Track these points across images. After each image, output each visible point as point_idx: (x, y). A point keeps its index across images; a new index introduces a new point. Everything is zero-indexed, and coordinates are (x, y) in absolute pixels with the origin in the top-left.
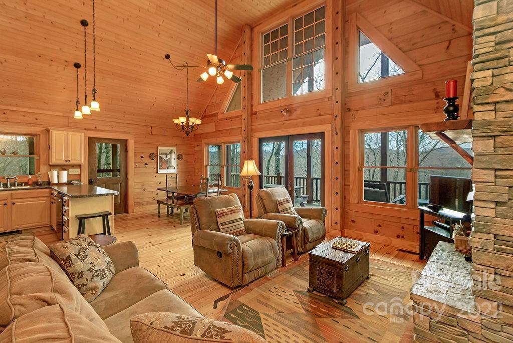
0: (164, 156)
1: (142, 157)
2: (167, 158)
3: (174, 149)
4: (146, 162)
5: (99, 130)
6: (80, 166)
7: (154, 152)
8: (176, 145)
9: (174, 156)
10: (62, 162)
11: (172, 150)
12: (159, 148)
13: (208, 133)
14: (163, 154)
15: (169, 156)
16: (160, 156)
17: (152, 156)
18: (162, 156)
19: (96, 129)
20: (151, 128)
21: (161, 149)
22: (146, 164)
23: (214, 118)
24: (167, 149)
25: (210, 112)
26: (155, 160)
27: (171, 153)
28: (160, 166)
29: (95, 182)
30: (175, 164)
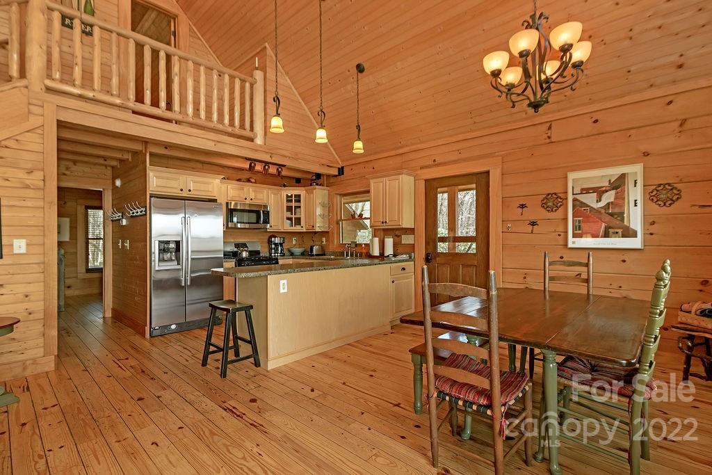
0: (590, 200)
1: (523, 206)
2: (602, 204)
3: (635, 170)
4: (533, 218)
5: (438, 165)
7: (558, 189)
8: (646, 154)
9: (635, 193)
10: (379, 224)
11: (623, 176)
12: (572, 176)
14: (586, 191)
15: (609, 197)
16: (574, 200)
17: (554, 201)
18: (582, 198)
20: (550, 128)
21: (578, 179)
22: (533, 224)
24: (601, 175)
26: (558, 214)
27: (619, 184)
28: (574, 228)
29: (435, 258)
30: (635, 217)
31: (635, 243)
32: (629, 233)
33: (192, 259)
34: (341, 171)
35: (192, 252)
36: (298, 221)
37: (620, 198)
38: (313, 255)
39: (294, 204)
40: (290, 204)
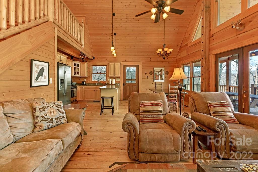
0: (157, 73)
1: (146, 73)
2: (159, 74)
3: (163, 69)
4: (148, 76)
5: (127, 62)
6: (119, 77)
7: (152, 70)
8: (165, 66)
9: (163, 72)
10: (112, 76)
11: (162, 69)
12: (154, 68)
13: (183, 57)
14: (157, 71)
15: (160, 73)
16: (155, 73)
17: (151, 73)
18: (156, 72)
19: (126, 61)
20: (151, 58)
21: (156, 69)
22: (148, 77)
23: (187, 47)
24: (159, 69)
25: (184, 44)
26: (152, 75)
27: (161, 71)
28: (155, 78)
29: (125, 85)
30: (163, 77)
31: (163, 81)
32: (162, 79)
33: (67, 86)
34: (94, 58)
35: (67, 83)
36: (78, 73)
37: (161, 73)
38: (84, 84)
39: (77, 67)
40: (75, 67)
